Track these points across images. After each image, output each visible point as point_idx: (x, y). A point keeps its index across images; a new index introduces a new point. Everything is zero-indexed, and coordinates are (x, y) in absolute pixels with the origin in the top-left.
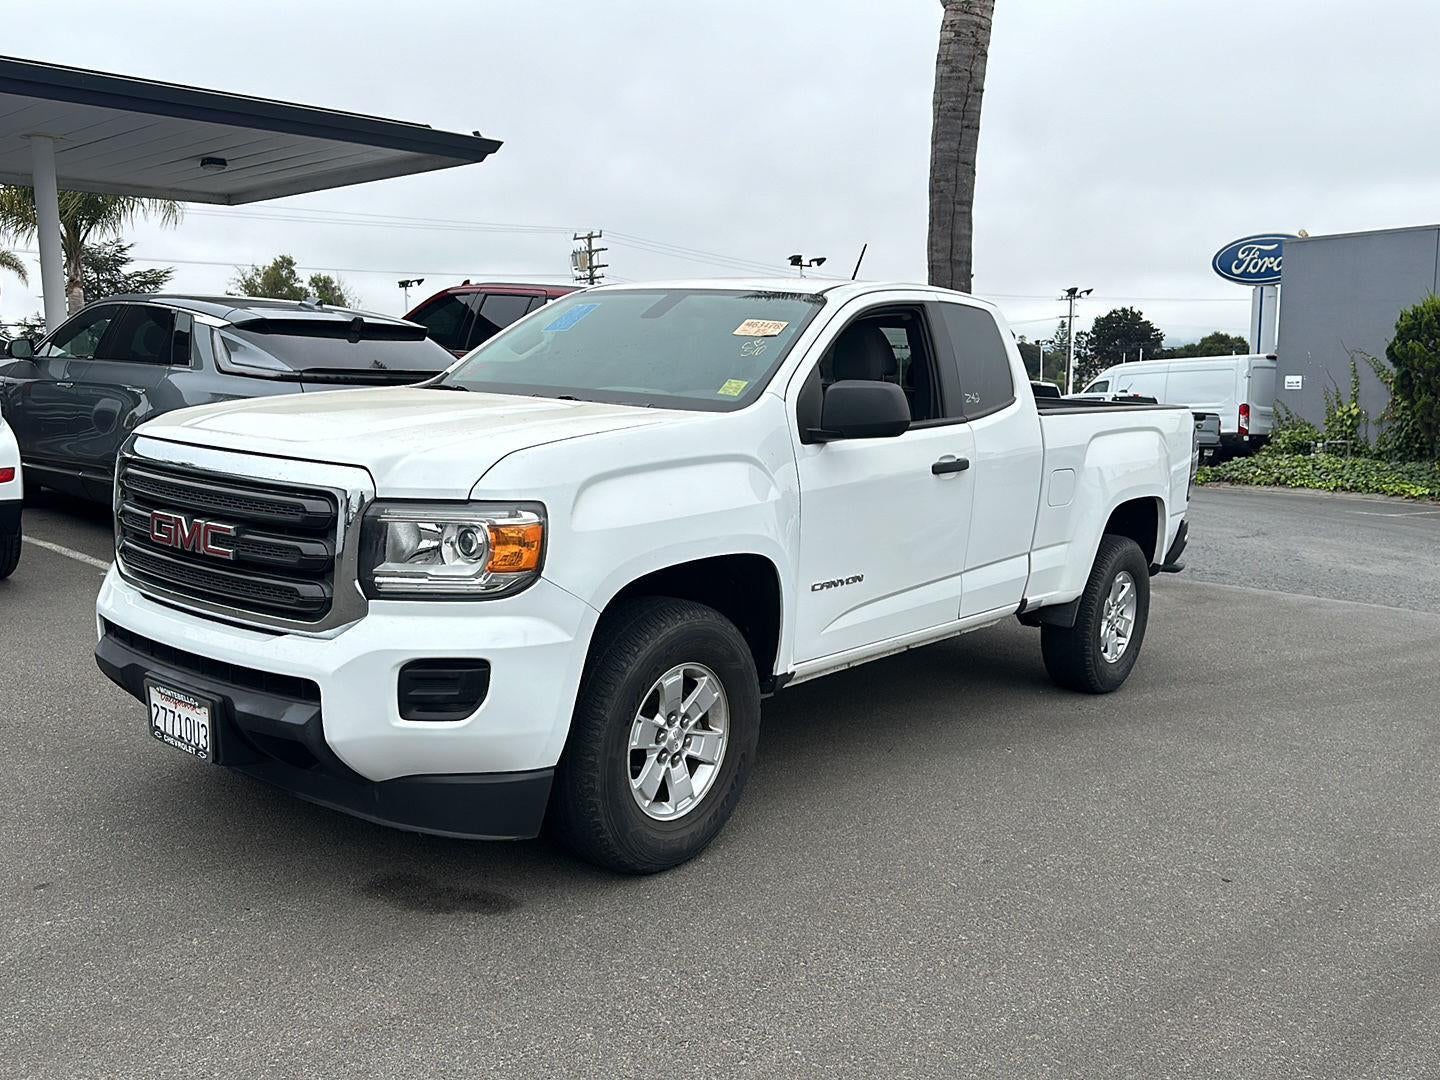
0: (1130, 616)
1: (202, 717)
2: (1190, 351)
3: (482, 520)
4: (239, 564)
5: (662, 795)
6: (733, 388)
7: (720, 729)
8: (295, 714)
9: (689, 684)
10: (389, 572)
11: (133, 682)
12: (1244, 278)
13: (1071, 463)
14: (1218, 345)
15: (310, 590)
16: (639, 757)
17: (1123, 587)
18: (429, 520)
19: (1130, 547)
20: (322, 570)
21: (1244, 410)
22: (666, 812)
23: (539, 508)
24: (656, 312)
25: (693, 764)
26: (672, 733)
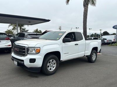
0: (95, 56)
1: (17, 63)
2: (112, 35)
3: (36, 48)
4: (19, 52)
5: (51, 69)
6: (58, 39)
7: (56, 64)
8: (22, 62)
9: (53, 61)
10: (29, 52)
11: (13, 60)
12: (115, 29)
13: (89, 44)
14: (114, 34)
15: (24, 53)
16: (48, 66)
17: (94, 54)
18: (32, 48)
19: (95, 51)
20: (24, 52)
21: (114, 40)
22: (51, 71)
23: (40, 48)
24: (54, 33)
25: (53, 67)
26: (51, 65)
